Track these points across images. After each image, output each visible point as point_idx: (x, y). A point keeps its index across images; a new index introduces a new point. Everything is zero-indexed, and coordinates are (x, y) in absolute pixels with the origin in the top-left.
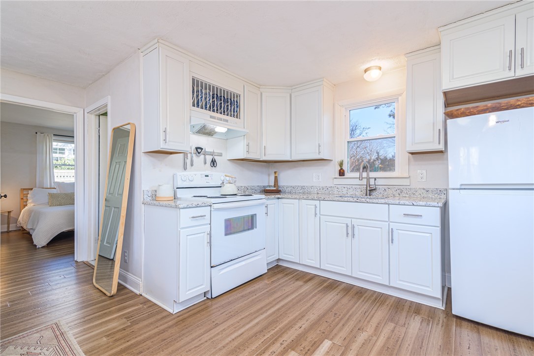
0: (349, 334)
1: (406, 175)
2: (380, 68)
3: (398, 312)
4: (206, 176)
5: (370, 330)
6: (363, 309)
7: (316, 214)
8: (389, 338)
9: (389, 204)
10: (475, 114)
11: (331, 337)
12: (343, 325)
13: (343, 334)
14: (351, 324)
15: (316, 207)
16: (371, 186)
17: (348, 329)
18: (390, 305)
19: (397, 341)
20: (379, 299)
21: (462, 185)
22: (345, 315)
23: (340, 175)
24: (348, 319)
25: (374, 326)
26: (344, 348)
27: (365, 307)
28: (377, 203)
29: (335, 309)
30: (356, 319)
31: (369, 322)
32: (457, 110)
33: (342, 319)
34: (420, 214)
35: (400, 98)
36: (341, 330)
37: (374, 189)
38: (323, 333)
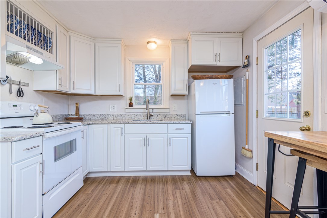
0: (164, 205)
2: (156, 43)
3: (176, 183)
4: (14, 106)
5: (171, 198)
6: (160, 188)
7: (122, 134)
8: (181, 198)
9: (168, 124)
11: (156, 211)
12: (158, 201)
13: (161, 206)
14: (161, 198)
15: (122, 129)
16: (150, 114)
17: (161, 202)
18: (170, 181)
19: (186, 198)
20: (164, 180)
21: (201, 112)
22: (154, 195)
23: (130, 107)
24: (157, 196)
25: (171, 194)
26: (167, 214)
27: (160, 186)
28: (162, 124)
29: (147, 193)
30: (161, 195)
31: (168, 194)
32: (198, 76)
33: (154, 198)
34: (183, 128)
35: (164, 63)
36: (158, 205)
37: (152, 115)
38: (150, 210)
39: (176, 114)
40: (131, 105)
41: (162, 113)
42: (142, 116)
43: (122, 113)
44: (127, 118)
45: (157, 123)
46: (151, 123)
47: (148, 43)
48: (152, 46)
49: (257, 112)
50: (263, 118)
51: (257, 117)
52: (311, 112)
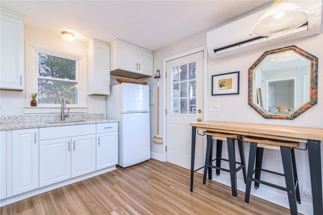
0: (113, 202)
1: (85, 106)
2: (74, 35)
3: (109, 180)
5: (114, 193)
6: (97, 190)
7: (35, 141)
8: (124, 190)
9: (96, 124)
10: (128, 83)
11: (110, 210)
12: (104, 202)
13: (111, 204)
14: (105, 198)
15: (35, 134)
16: (65, 114)
17: (109, 201)
18: (101, 180)
19: (127, 188)
20: (93, 181)
21: (127, 111)
22: (95, 198)
23: (32, 106)
24: (100, 198)
25: (112, 190)
26: (122, 207)
29: (85, 200)
30: (103, 195)
31: (108, 191)
33: (98, 201)
34: (111, 127)
35: (80, 60)
36: (107, 204)
37: (68, 116)
38: (104, 212)
39: (95, 114)
40: (33, 104)
41: (79, 113)
42: (53, 117)
43: (17, 114)
44: (27, 121)
45: (84, 124)
46: (77, 124)
47: (63, 33)
48: (69, 38)
49: (166, 110)
50: (171, 114)
51: (166, 114)
52: (202, 110)
